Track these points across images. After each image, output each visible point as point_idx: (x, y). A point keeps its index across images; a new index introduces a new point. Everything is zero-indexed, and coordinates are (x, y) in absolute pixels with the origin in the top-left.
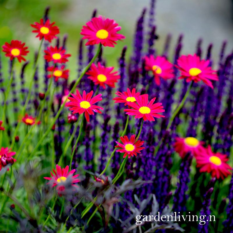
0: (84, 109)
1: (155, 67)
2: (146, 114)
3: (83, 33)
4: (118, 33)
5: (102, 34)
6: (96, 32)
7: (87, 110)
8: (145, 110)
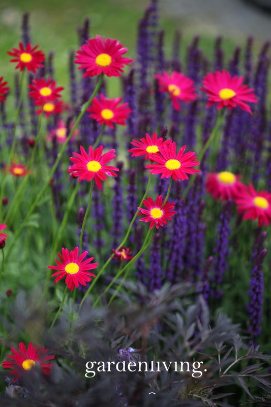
0: (93, 172)
1: (172, 87)
2: (176, 170)
3: (79, 62)
4: (124, 56)
5: (104, 60)
6: (95, 58)
7: (98, 175)
8: (173, 164)
